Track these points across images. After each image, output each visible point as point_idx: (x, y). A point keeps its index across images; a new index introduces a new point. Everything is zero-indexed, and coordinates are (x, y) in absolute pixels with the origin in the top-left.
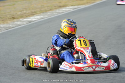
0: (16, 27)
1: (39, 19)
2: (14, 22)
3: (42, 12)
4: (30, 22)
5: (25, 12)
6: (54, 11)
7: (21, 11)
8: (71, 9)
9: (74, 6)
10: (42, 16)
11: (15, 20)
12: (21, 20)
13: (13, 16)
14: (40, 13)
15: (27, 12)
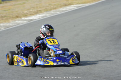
1: (40, 17)
2: (16, 20)
3: (47, 10)
4: (31, 20)
6: (57, 10)
8: (75, 8)
9: (79, 4)
10: (44, 15)
12: (23, 18)
14: (44, 12)
15: (33, 11)
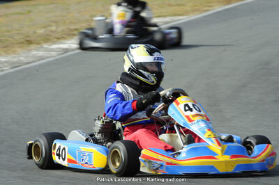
0: (34, 62)
2: (30, 50)
5: (53, 28)
7: (45, 27)
11: (33, 46)
12: (45, 46)
13: (28, 37)
